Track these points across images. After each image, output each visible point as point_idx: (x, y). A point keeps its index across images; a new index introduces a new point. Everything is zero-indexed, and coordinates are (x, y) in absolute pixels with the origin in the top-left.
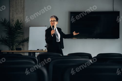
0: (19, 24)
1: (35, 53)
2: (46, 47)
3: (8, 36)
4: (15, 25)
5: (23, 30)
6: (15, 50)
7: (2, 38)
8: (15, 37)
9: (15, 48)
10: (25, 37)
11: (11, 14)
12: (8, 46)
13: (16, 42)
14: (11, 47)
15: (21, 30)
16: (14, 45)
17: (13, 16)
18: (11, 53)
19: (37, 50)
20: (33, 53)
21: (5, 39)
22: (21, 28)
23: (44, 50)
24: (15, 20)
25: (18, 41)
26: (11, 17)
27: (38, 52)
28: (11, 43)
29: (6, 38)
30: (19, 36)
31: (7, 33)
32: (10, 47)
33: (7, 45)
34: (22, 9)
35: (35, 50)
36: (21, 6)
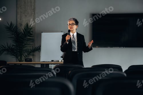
0: (29, 29)
1: (48, 64)
2: (62, 57)
3: (15, 44)
4: (23, 30)
5: (33, 37)
6: (24, 61)
7: (8, 46)
8: (23, 45)
9: (23, 59)
10: (37, 46)
11: (19, 16)
12: (15, 57)
13: (24, 51)
14: (19, 58)
15: (31, 37)
16: (23, 55)
17: (21, 19)
18: (19, 65)
19: (51, 61)
20: (46, 64)
21: (11, 48)
22: (31, 34)
23: (60, 61)
24: (24, 24)
25: (28, 50)
26: (18, 20)
27: (52, 64)
28: (19, 53)
29: (13, 47)
30: (28, 43)
31: (13, 40)
32: (17, 57)
33: (13, 55)
34: (32, 10)
35: (48, 62)
36: (31, 6)
